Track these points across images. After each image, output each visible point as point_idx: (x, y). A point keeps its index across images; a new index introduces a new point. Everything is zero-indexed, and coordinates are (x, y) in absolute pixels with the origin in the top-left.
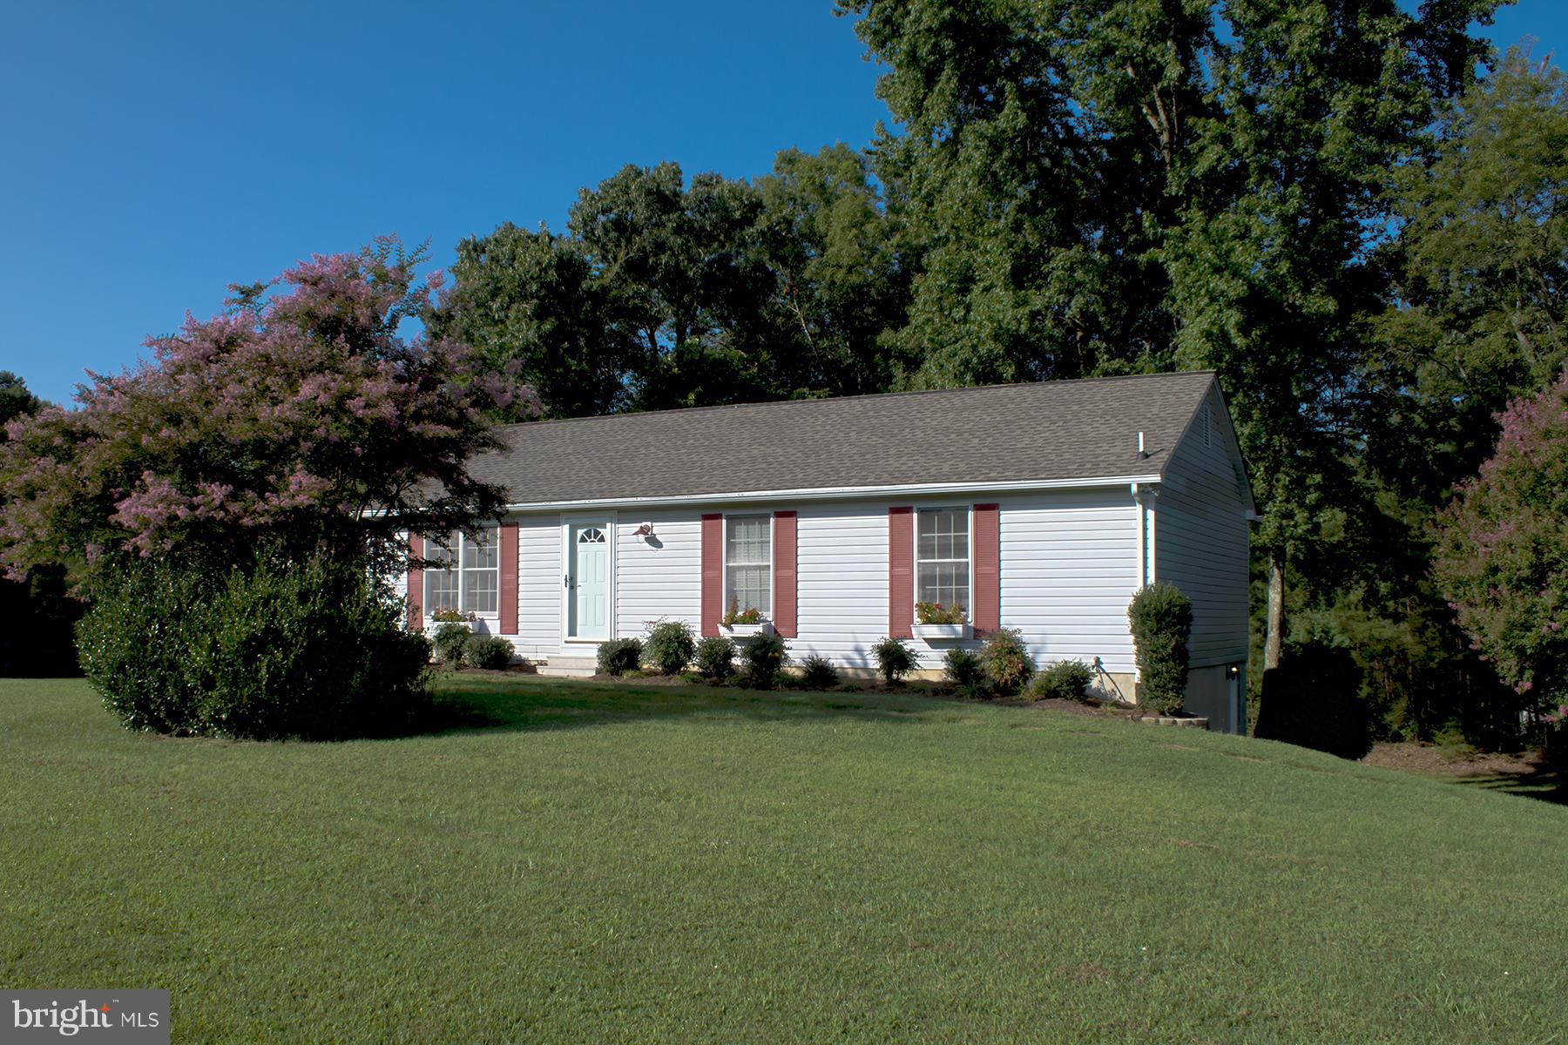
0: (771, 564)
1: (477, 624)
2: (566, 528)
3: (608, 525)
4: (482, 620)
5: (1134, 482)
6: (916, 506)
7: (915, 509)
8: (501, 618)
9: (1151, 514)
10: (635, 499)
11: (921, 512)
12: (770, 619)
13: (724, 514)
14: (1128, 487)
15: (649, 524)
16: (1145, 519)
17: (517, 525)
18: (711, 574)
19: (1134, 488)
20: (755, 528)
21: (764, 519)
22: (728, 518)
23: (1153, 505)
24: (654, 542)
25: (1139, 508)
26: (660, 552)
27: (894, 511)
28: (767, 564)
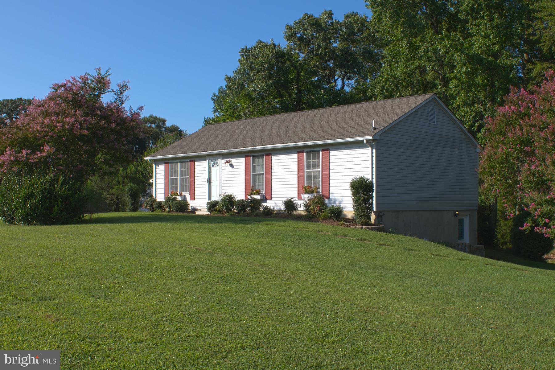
0: (264, 173)
1: (183, 197)
2: (208, 161)
3: (219, 160)
4: (185, 195)
5: (364, 139)
6: (305, 150)
7: (305, 151)
8: (190, 195)
9: (374, 151)
10: (223, 150)
11: (307, 152)
12: (264, 193)
13: (251, 155)
14: (363, 141)
15: (230, 159)
16: (372, 153)
17: (194, 161)
18: (248, 177)
19: (365, 141)
20: (261, 159)
21: (262, 156)
22: (252, 156)
23: (375, 148)
24: (232, 166)
25: (370, 149)
26: (233, 170)
27: (299, 152)
28: (262, 173)
